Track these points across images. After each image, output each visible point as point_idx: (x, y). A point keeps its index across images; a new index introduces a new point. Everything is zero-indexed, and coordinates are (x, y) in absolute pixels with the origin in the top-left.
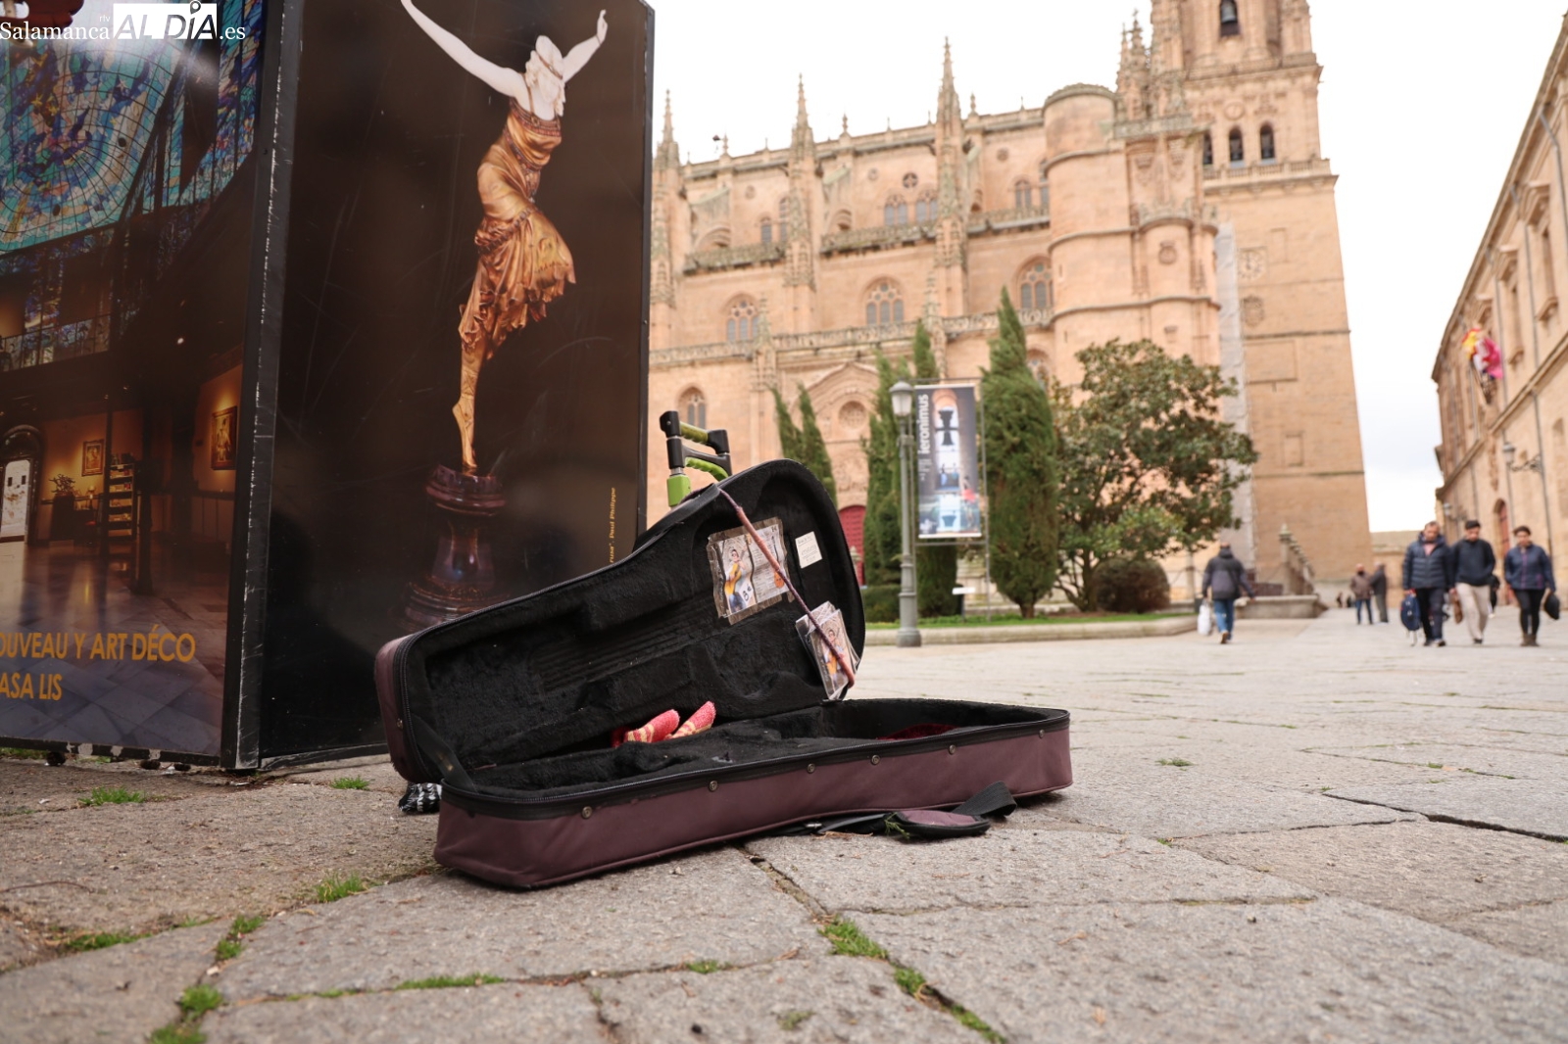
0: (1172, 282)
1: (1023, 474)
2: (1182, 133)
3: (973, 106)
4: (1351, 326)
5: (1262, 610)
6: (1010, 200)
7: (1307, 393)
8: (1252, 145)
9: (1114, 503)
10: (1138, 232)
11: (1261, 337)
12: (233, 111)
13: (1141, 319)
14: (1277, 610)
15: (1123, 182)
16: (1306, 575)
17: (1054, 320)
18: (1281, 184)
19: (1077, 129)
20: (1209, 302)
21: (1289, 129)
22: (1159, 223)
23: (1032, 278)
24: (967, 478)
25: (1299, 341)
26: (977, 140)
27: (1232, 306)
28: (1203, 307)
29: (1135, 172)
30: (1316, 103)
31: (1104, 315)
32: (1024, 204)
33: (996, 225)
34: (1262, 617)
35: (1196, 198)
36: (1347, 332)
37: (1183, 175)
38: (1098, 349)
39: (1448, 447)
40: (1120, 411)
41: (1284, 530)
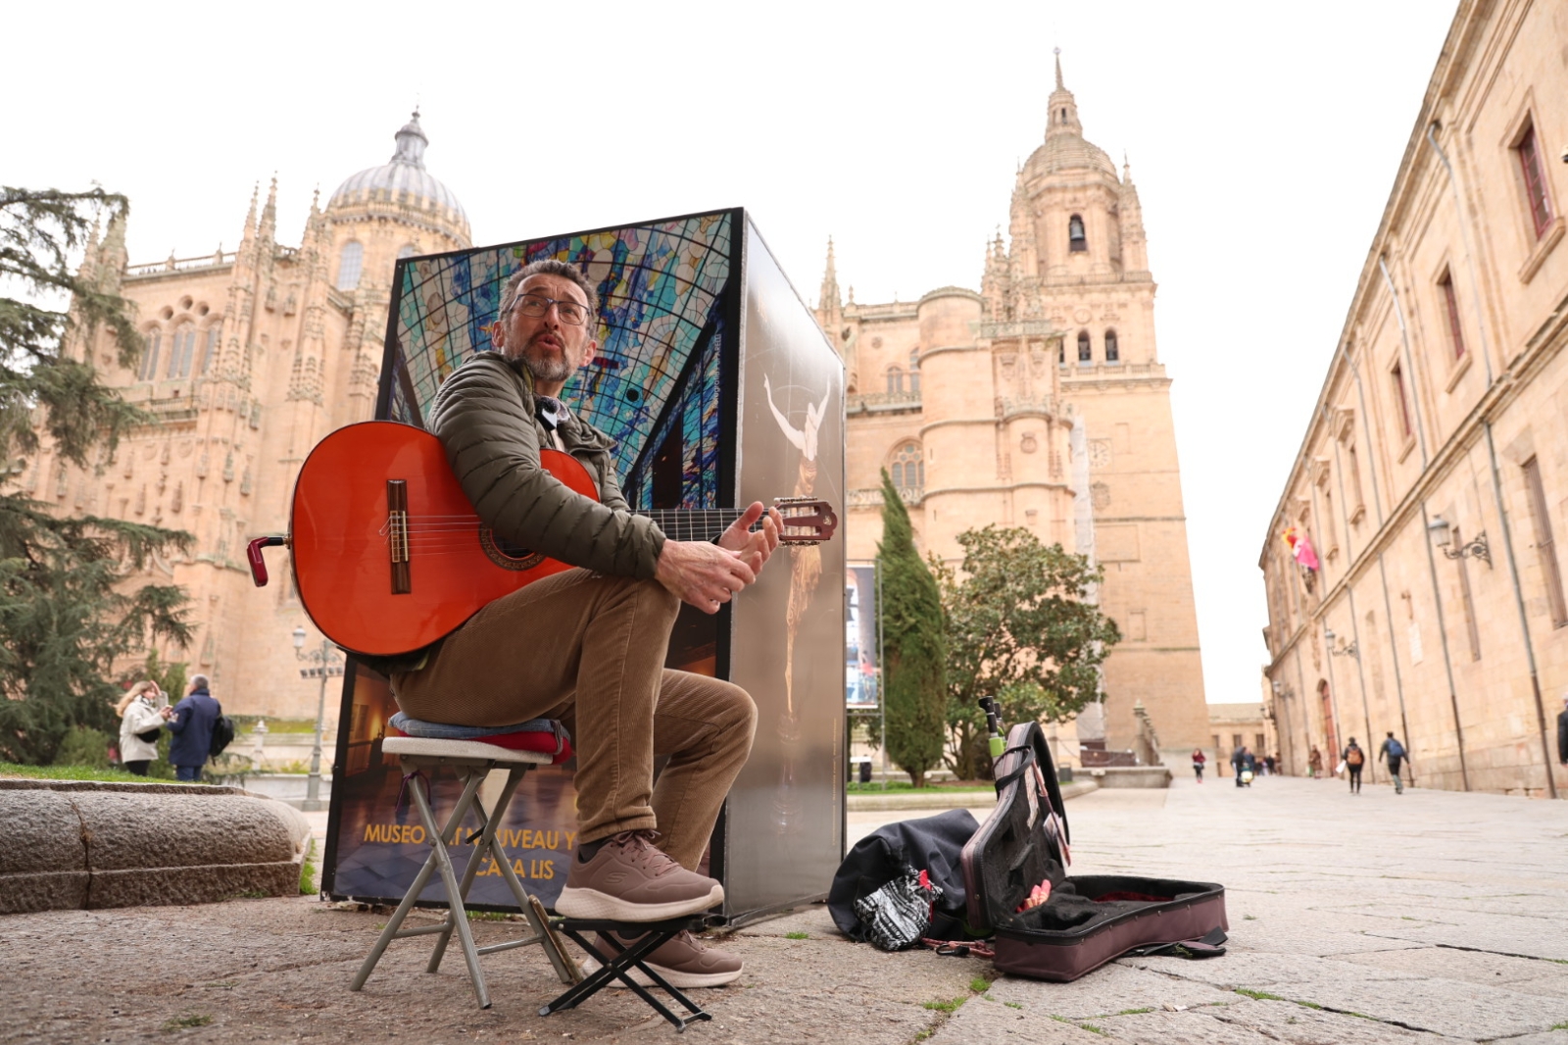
0: (1034, 469)
1: (917, 651)
2: (1042, 337)
3: (851, 296)
4: (1186, 515)
5: (1120, 780)
6: (883, 385)
7: (1149, 574)
8: (1098, 346)
9: (992, 677)
10: (1002, 423)
11: (1108, 520)
12: (697, 485)
13: (1005, 502)
14: (1133, 779)
15: (990, 378)
16: (1154, 746)
17: (924, 499)
18: (1124, 383)
19: (949, 327)
20: (1065, 490)
21: (1130, 335)
22: (1021, 416)
23: (903, 458)
24: (865, 652)
25: (1141, 525)
26: (854, 327)
27: (1084, 493)
28: (1061, 493)
29: (1000, 367)
30: (1152, 315)
31: (970, 497)
32: (895, 390)
33: (871, 408)
34: (1119, 787)
35: (1054, 395)
36: (1183, 519)
37: (1042, 374)
38: (977, 534)
39: (1275, 629)
40: (999, 593)
41: (1138, 704)
